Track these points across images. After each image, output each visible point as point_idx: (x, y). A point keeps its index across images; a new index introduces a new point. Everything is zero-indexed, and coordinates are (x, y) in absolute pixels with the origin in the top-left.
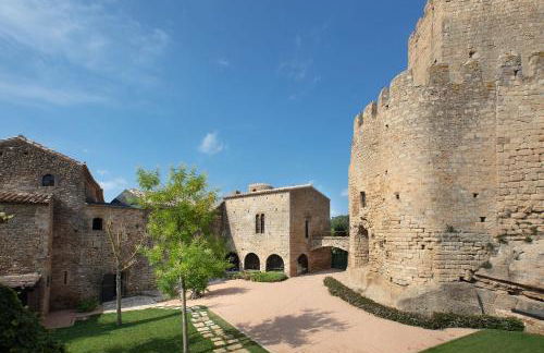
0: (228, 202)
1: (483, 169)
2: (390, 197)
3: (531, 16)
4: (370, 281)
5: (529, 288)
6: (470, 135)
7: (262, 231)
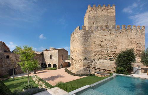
0: (44, 52)
1: (91, 47)
2: (76, 52)
3: (104, 17)
4: (73, 69)
5: (98, 68)
6: (89, 40)
7: (52, 59)
